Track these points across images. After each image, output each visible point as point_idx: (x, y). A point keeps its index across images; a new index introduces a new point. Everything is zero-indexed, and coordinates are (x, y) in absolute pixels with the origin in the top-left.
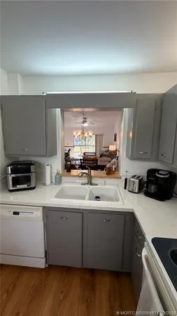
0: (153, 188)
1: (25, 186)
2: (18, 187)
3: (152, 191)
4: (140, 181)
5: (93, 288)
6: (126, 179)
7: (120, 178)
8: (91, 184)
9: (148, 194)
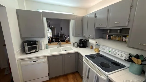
0: (81, 45)
1: (34, 51)
2: (31, 51)
3: (81, 46)
4: (78, 43)
5: (67, 79)
6: (73, 43)
7: (71, 43)
8: (61, 47)
9: (80, 47)
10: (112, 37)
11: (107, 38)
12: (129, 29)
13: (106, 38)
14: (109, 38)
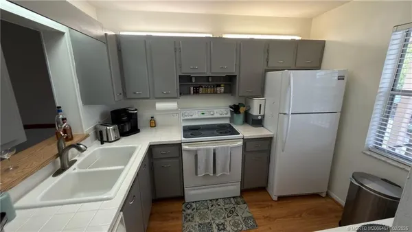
0: (127, 127)
3: (127, 130)
7: (89, 135)
10: (201, 89)
11: (192, 92)
12: (236, 76)
13: (189, 93)
14: (196, 92)
